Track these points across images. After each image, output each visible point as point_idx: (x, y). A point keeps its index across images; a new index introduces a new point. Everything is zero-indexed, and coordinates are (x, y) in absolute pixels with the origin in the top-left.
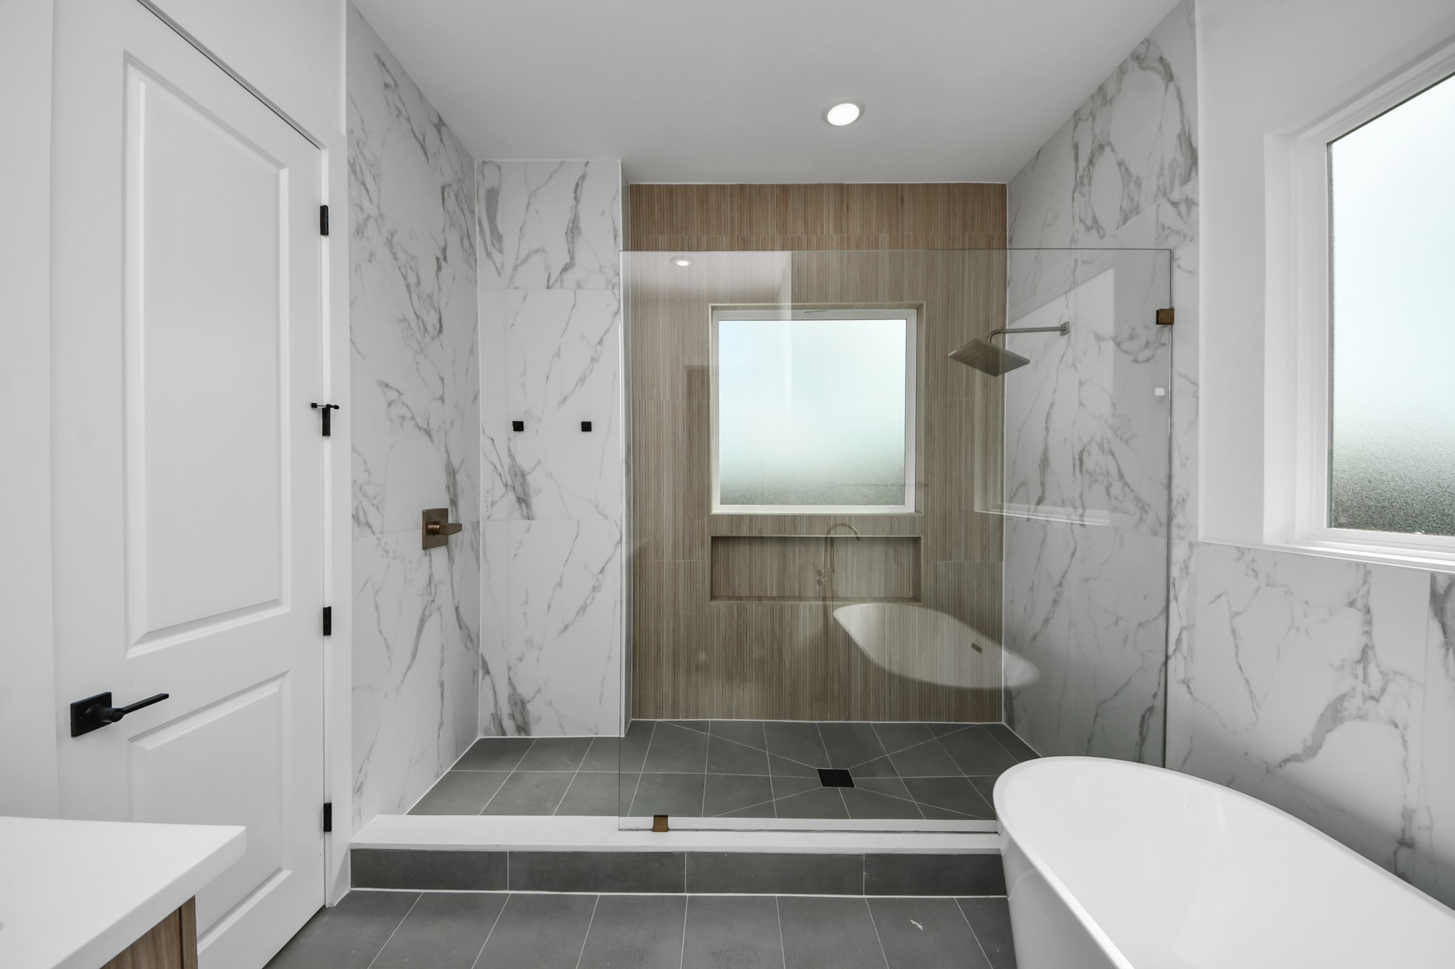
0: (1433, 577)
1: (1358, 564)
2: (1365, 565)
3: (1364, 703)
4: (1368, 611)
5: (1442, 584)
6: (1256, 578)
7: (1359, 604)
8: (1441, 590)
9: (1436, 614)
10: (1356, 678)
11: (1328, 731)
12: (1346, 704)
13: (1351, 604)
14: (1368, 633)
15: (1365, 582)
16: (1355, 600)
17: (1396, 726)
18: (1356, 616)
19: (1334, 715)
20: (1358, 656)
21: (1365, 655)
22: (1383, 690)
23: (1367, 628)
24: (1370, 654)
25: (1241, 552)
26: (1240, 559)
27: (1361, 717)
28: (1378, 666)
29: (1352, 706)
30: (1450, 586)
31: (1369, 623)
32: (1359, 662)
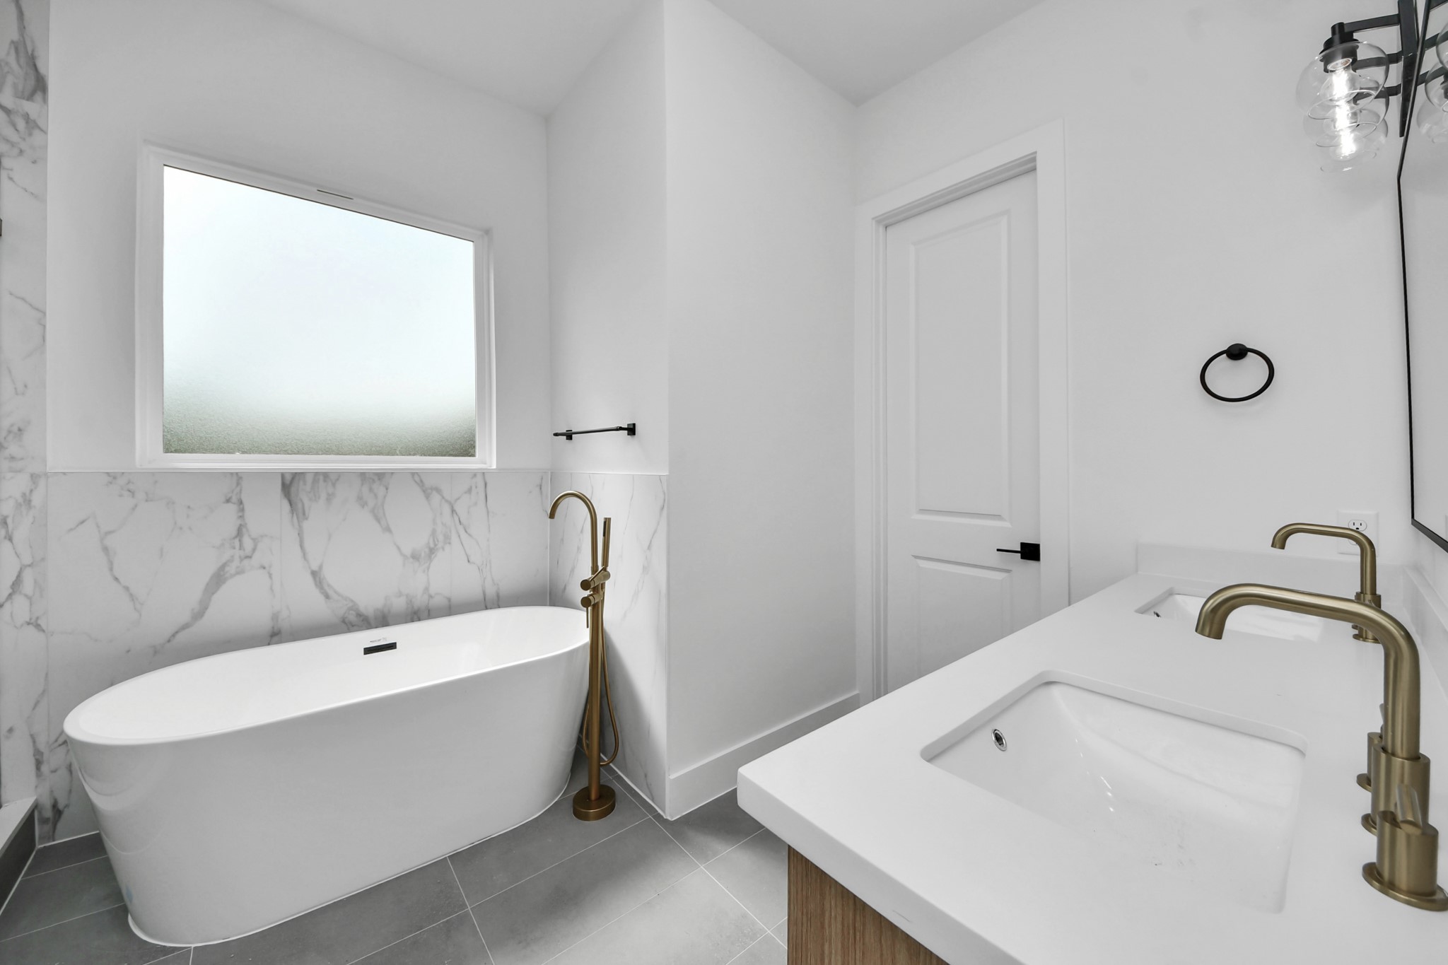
0: (283, 475)
1: (232, 474)
2: (237, 473)
3: (240, 563)
4: (241, 502)
5: (288, 478)
6: (133, 497)
7: (234, 499)
8: (288, 482)
9: (285, 496)
10: (234, 548)
11: (213, 594)
12: (227, 569)
13: (228, 501)
14: (241, 517)
15: (238, 484)
16: (230, 498)
17: (264, 568)
18: (232, 508)
19: (218, 579)
20: (234, 533)
21: (239, 533)
22: (254, 550)
23: (240, 514)
24: (244, 530)
25: (113, 477)
26: (111, 483)
27: (240, 572)
28: (250, 536)
29: (231, 569)
30: (293, 479)
31: (242, 510)
32: (236, 537)
